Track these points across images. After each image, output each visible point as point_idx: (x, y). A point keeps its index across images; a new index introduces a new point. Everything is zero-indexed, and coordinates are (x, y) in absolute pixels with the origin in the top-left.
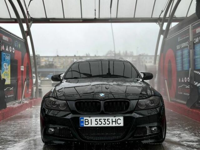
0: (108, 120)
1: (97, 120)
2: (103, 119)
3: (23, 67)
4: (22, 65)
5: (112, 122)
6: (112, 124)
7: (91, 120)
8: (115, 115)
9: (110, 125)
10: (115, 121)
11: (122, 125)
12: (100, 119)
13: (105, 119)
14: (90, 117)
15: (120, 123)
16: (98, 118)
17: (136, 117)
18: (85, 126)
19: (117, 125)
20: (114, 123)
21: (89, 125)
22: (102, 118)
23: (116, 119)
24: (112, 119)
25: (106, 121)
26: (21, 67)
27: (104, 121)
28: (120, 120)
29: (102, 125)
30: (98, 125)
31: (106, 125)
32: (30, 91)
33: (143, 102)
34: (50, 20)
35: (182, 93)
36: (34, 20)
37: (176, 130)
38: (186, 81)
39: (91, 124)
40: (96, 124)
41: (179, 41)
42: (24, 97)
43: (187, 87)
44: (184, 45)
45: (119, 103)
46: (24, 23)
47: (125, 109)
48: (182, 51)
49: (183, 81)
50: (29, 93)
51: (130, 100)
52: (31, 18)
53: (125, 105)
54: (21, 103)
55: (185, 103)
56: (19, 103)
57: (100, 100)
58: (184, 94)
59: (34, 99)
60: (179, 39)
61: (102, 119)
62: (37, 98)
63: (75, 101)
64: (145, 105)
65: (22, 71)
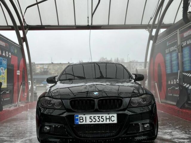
0: (102, 117)
1: (91, 118)
2: (98, 117)
3: (19, 71)
4: (18, 70)
5: (106, 119)
6: (106, 121)
7: (86, 117)
8: (109, 113)
9: (105, 122)
10: (109, 118)
11: (116, 122)
12: (94, 117)
13: (99, 117)
14: (84, 115)
15: (114, 120)
16: (93, 116)
17: (129, 114)
18: (80, 123)
19: (111, 122)
20: (108, 120)
21: (84, 123)
22: (97, 115)
23: (109, 116)
24: (106, 116)
25: (100, 118)
26: (17, 71)
27: (99, 118)
28: (114, 117)
29: (97, 123)
30: (93, 123)
31: (100, 122)
32: (25, 95)
33: (136, 100)
34: (46, 28)
35: (171, 95)
36: (29, 27)
37: (167, 128)
38: (175, 83)
39: (86, 122)
40: (90, 122)
41: (168, 45)
42: (20, 101)
43: (176, 89)
44: (172, 49)
45: (112, 101)
46: (21, 30)
47: (118, 107)
48: (171, 55)
49: (172, 83)
50: (25, 96)
51: (123, 98)
52: (27, 25)
53: (118, 103)
54: (17, 106)
55: (175, 103)
56: (15, 106)
57: (94, 98)
58: (174, 95)
59: (30, 103)
60: (168, 44)
61: (96, 117)
62: (32, 102)
63: (70, 99)
64: (138, 103)
65: (18, 75)
